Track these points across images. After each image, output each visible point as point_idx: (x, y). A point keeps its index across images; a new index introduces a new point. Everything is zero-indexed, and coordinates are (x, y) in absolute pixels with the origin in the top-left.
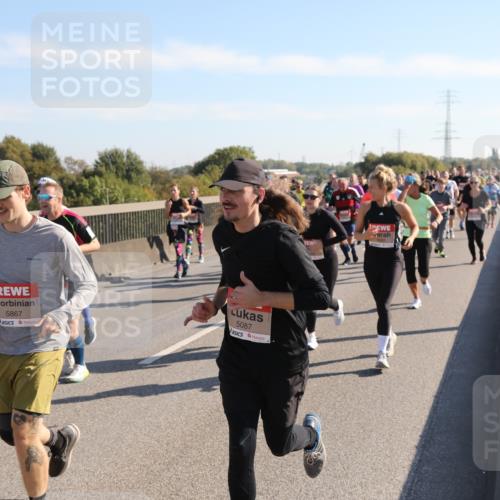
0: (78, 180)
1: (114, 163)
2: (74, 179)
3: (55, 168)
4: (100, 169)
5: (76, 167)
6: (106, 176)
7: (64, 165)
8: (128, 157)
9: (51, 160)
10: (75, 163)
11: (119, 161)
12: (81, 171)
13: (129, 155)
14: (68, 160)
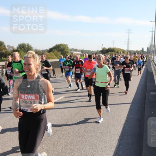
0: (11, 52)
1: (23, 48)
2: (10, 52)
3: (4, 48)
4: (18, 49)
5: (11, 48)
6: (20, 52)
7: (7, 47)
8: (28, 46)
9: (3, 46)
10: (11, 47)
11: (25, 47)
12: (12, 50)
13: (28, 45)
14: (8, 46)
